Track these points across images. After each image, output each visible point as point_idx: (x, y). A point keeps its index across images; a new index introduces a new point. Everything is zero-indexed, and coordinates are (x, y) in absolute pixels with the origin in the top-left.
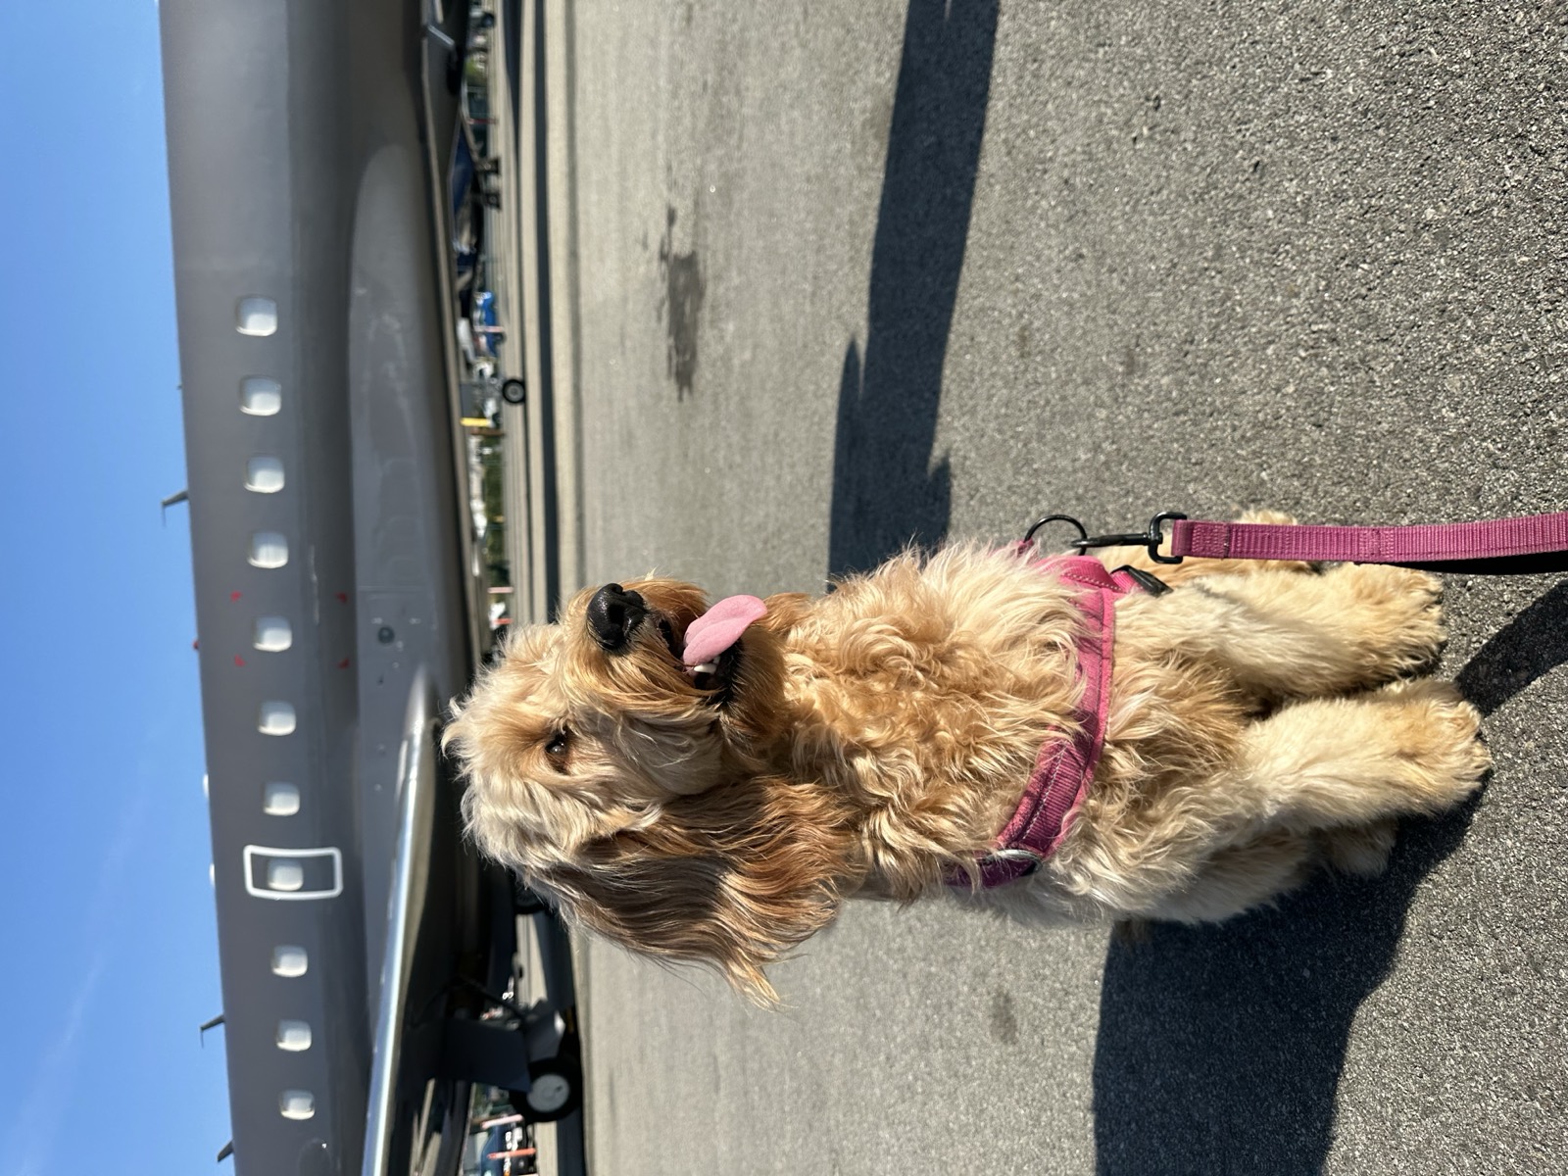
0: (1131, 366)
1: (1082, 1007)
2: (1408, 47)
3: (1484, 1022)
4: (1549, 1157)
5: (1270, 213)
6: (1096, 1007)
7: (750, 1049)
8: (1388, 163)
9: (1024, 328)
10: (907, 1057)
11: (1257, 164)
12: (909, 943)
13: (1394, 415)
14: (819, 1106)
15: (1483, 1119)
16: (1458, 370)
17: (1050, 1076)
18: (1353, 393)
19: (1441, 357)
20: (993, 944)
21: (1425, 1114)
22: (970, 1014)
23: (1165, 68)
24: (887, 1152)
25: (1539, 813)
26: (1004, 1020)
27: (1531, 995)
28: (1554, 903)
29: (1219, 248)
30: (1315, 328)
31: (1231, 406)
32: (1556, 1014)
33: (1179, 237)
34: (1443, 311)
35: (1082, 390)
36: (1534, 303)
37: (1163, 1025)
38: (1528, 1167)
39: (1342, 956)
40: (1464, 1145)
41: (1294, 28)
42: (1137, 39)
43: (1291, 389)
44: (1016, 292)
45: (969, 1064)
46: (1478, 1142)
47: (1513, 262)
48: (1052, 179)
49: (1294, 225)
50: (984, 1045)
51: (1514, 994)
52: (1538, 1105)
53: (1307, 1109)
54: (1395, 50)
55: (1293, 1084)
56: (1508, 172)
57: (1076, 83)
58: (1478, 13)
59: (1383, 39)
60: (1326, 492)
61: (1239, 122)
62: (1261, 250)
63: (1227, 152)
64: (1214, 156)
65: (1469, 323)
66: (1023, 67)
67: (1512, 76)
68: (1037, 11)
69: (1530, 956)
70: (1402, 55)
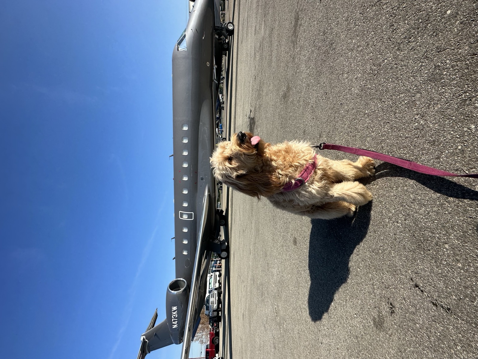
0: (320, 136)
1: (307, 239)
2: (365, 85)
3: (367, 241)
4: (375, 262)
5: (343, 112)
6: (309, 239)
7: (256, 247)
8: (361, 104)
9: (304, 130)
10: (280, 248)
11: (341, 104)
12: (281, 230)
13: (359, 144)
14: (266, 256)
15: (366, 256)
16: (369, 137)
17: (301, 251)
18: (353, 141)
19: (367, 135)
20: (294, 230)
21: (357, 255)
22: (290, 241)
23: (328, 88)
24: (276, 263)
25: (377, 207)
26: (295, 242)
27: (374, 236)
28: (378, 222)
29: (334, 117)
30: (348, 130)
31: (335, 143)
32: (377, 239)
33: (329, 115)
34: (368, 127)
35: (313, 140)
36: (381, 126)
37: (319, 242)
38: (372, 263)
39: (346, 231)
40: (363, 260)
41: (348, 81)
42: (324, 83)
43: (344, 140)
44: (303, 124)
45: (289, 249)
46: (365, 260)
47: (378, 120)
48: (310, 106)
49: (346, 114)
50: (292, 246)
51: (371, 236)
52: (374, 254)
53: (340, 255)
54: (363, 85)
55: (338, 251)
56: (379, 105)
57: (314, 90)
58: (376, 79)
59: (361, 83)
60: (348, 157)
61: (339, 97)
62: (341, 118)
63: (337, 101)
64: (335, 102)
65: (371, 129)
66: (306, 87)
67: (380, 89)
68: (309, 78)
69: (374, 230)
70: (364, 86)
